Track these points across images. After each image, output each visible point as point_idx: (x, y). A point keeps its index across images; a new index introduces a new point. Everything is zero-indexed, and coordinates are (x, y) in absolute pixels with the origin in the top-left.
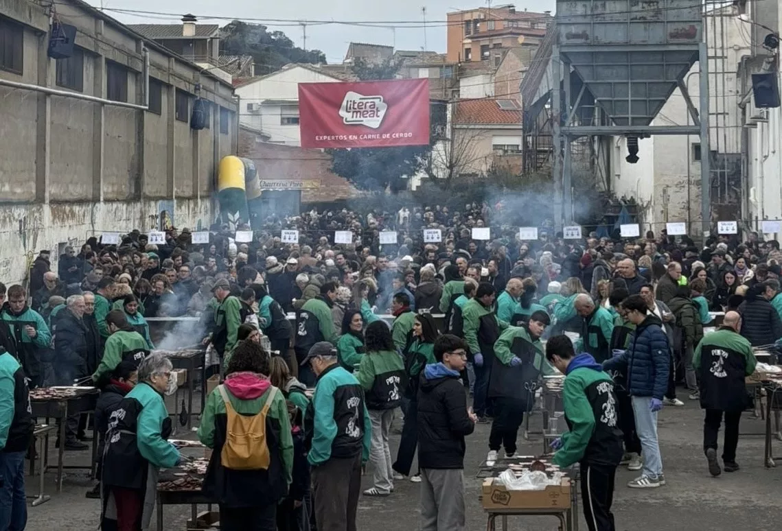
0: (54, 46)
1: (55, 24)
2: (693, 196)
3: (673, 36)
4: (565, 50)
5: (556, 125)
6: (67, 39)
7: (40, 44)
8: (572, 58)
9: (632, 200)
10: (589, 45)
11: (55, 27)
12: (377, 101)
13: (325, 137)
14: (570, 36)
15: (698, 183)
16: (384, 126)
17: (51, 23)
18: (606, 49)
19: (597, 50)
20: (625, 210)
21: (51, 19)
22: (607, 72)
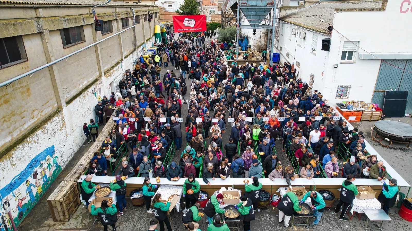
0: (97, 28)
1: (96, 20)
2: (261, 36)
3: (268, 4)
4: (241, 7)
5: (238, 27)
6: (101, 25)
7: (92, 27)
8: (242, 9)
9: (247, 36)
10: (247, 6)
11: (96, 21)
12: (193, 20)
13: (180, 30)
14: (242, 3)
15: (263, 33)
16: (195, 27)
17: (95, 20)
18: (251, 7)
19: (249, 7)
20: (246, 38)
21: (95, 18)
22: (251, 13)
